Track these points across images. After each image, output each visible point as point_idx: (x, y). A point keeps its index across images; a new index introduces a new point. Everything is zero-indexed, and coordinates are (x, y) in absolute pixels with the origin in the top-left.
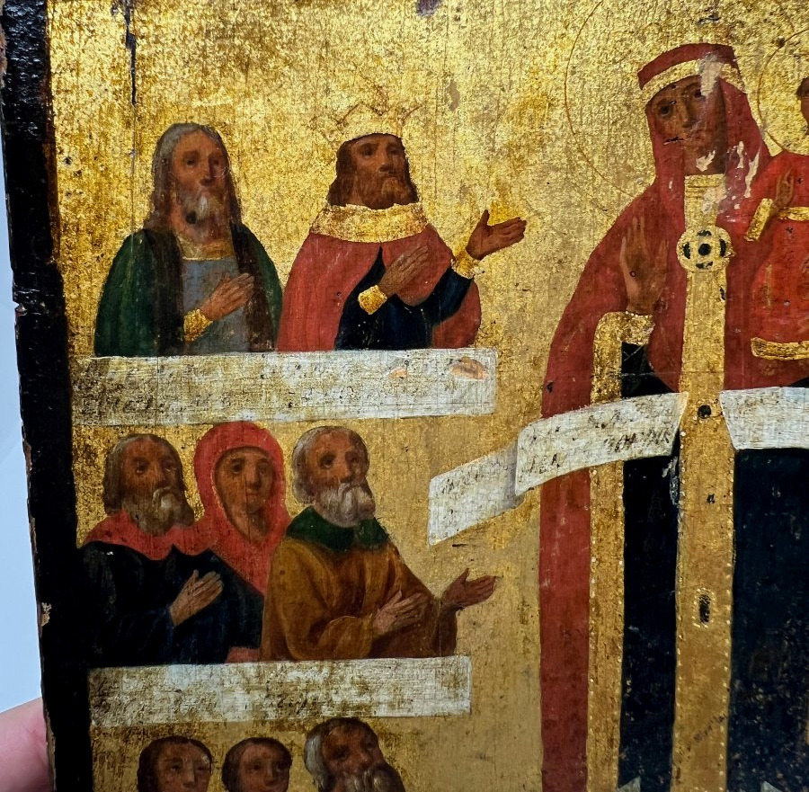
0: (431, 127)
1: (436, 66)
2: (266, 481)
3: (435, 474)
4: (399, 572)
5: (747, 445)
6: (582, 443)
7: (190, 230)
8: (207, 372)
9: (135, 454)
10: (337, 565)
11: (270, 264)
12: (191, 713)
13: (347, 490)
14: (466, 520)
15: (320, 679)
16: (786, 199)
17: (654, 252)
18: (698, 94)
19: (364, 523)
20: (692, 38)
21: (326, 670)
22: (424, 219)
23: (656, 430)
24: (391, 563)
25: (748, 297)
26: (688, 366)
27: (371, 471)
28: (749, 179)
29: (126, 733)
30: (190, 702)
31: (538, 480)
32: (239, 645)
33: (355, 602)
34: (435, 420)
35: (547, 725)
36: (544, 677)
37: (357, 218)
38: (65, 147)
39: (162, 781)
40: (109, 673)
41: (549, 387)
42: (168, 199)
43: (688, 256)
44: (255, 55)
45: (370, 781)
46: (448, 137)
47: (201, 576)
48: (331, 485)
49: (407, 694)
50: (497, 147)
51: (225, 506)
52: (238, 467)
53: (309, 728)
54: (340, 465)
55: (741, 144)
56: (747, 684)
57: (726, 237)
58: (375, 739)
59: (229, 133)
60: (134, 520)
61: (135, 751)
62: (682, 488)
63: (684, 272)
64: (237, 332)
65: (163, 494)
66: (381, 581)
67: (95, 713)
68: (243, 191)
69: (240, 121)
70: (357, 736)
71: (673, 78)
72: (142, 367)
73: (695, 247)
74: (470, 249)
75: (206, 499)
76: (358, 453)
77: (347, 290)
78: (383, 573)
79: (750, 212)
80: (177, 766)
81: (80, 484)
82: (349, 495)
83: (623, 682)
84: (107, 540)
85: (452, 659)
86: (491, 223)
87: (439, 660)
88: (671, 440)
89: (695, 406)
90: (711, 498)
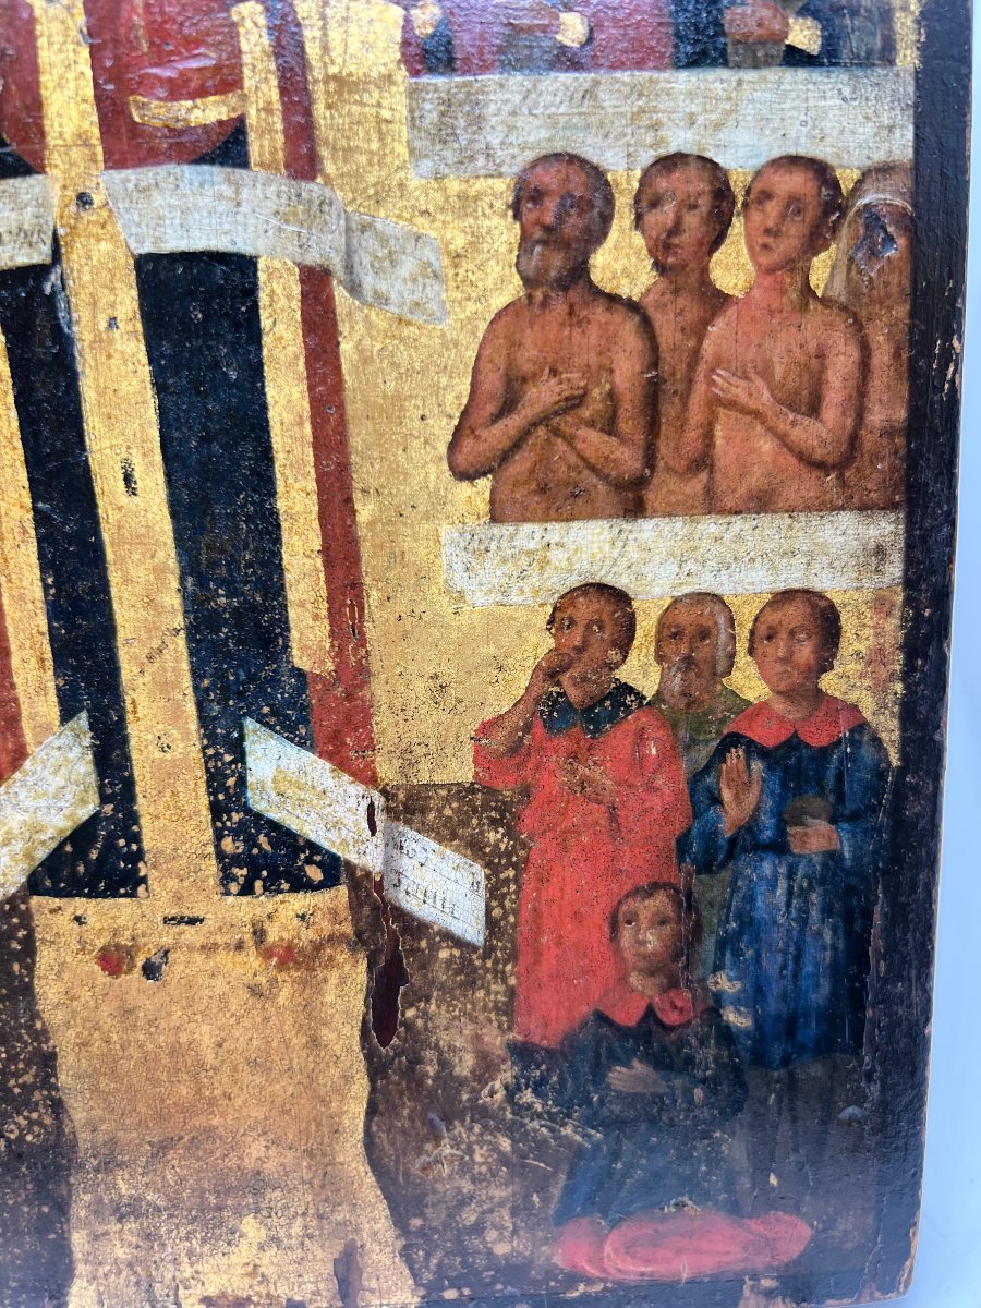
5: (147, 247)
23: (26, 227)
25: (116, 39)
26: (52, 140)
56: (202, 581)
62: (72, 308)
83: (43, 580)
88: (49, 241)
89: (71, 194)
90: (112, 323)
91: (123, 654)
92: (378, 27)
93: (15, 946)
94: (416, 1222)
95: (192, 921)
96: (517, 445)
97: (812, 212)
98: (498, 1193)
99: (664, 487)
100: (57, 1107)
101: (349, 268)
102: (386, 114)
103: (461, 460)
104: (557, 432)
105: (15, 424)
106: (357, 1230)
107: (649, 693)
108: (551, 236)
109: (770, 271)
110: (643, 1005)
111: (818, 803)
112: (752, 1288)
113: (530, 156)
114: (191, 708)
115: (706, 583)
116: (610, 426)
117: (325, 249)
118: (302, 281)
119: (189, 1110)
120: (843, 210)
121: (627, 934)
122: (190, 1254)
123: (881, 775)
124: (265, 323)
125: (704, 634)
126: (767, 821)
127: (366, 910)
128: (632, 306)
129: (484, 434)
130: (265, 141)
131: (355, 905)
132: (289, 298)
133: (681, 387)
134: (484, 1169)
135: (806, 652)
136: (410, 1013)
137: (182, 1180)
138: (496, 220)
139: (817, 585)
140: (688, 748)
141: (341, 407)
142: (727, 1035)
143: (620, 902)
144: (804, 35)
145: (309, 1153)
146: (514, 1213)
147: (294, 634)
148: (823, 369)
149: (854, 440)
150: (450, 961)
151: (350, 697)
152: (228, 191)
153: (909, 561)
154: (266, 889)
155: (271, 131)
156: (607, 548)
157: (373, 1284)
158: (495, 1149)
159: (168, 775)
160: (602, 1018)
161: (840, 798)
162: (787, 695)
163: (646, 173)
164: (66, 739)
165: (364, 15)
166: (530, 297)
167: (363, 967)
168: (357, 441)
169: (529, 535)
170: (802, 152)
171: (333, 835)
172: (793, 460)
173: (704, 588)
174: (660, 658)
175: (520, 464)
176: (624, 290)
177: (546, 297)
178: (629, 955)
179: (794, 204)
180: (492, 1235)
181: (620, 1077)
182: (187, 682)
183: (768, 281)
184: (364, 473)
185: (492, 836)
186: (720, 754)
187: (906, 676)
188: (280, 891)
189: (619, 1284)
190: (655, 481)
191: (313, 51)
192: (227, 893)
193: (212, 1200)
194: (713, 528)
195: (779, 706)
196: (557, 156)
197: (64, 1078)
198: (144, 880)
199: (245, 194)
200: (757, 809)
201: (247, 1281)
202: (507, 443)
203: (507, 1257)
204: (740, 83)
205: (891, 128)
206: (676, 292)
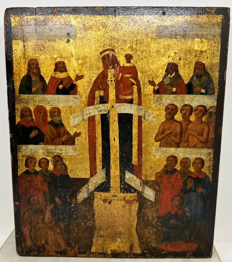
0: (69, 60)
1: (69, 51)
2: (45, 115)
3: (71, 115)
4: (66, 131)
5: (120, 112)
6: (94, 111)
7: (33, 75)
8: (36, 97)
9: (25, 110)
10: (56, 129)
11: (45, 81)
12: (33, 153)
13: (57, 117)
14: (76, 123)
15: (54, 148)
16: (124, 73)
17: (104, 81)
18: (109, 56)
19: (60, 123)
20: (108, 48)
21: (54, 147)
22: (68, 75)
23: (105, 109)
24: (65, 129)
25: (119, 89)
26: (110, 99)
27: (61, 114)
28: (118, 70)
29: (23, 156)
30: (33, 151)
31: (87, 117)
32: (41, 142)
33: (59, 136)
34: (71, 107)
35: (90, 158)
36: (89, 150)
37: (58, 74)
38: (15, 62)
39: (29, 164)
40: (21, 146)
41: (88, 102)
42: (30, 70)
43: (109, 81)
44: (43, 49)
45: (62, 166)
46: (72, 62)
47: (35, 130)
48: (55, 116)
49: (68, 152)
50: (79, 64)
51: (38, 119)
52: (41, 113)
53: (52, 157)
54: (56, 113)
55: (116, 64)
56: (122, 152)
57: (115, 79)
58: (62, 159)
59: (39, 60)
60: (25, 121)
61: (24, 159)
63: (109, 84)
64: (40, 91)
65: (29, 117)
66: (63, 132)
67: (18, 152)
68: (41, 69)
69: (40, 58)
70: (60, 158)
71: (105, 54)
72: (26, 96)
73: (110, 80)
74: (75, 79)
75: (36, 117)
76: (59, 111)
77: (57, 85)
78: (64, 131)
79: (118, 75)
80: (31, 162)
81: (16, 114)
82: (58, 118)
83: (102, 151)
84: (21, 124)
85: (74, 146)
86: (78, 76)
87: (72, 146)
89: (111, 106)
90: (114, 121)
91: (111, 161)
92: (150, 89)
93: (92, 198)
94: (142, 240)
95: (116, 196)
96: (163, 138)
97: (203, 112)
98: (153, 237)
99: (182, 144)
100: (94, 221)
101: (144, 116)
102: (150, 99)
103: (156, 139)
104: (169, 137)
105: (101, 132)
106: (133, 241)
107: (179, 170)
108: (170, 113)
109: (197, 119)
110: (175, 211)
111: (200, 186)
112: (188, 254)
113: (168, 104)
114: (119, 168)
115: (187, 156)
116: (176, 136)
117: (141, 114)
118: (138, 117)
119: (112, 222)
120: (207, 112)
121: (174, 201)
122: (110, 243)
123: (209, 182)
124: (133, 122)
125: (186, 163)
126: (193, 187)
127: (139, 196)
128: (179, 122)
129: (159, 136)
130: (136, 101)
131: (138, 195)
132: (137, 119)
133: (185, 132)
134: (152, 233)
135: (200, 166)
136: (144, 211)
137: (110, 232)
138: (163, 111)
139: (201, 157)
140: (183, 177)
141: (142, 132)
142: (187, 217)
143: (173, 197)
144: (203, 91)
145: (128, 229)
146: (155, 240)
147: (133, 159)
148: (204, 130)
149: (207, 139)
150: (149, 204)
151: (139, 168)
152: (130, 107)
153: (214, 155)
154: (126, 192)
155: (136, 100)
156: (174, 151)
157: (135, 249)
158: (154, 231)
159: (115, 177)
160: (169, 213)
161: (203, 185)
162: (197, 171)
163: (182, 106)
164: (102, 171)
165: (149, 87)
166: (166, 120)
167: (138, 204)
168: (143, 136)
169: (164, 149)
170: (202, 104)
171: (136, 186)
172: (199, 142)
173: (187, 157)
174: (180, 166)
175: (164, 140)
176: (178, 120)
177: (168, 120)
178: (174, 204)
179: (201, 111)
180: (152, 243)
181: (171, 221)
182: (119, 165)
183: (197, 120)
184: (144, 140)
185: (156, 187)
186: (188, 178)
187: (213, 170)
188: (128, 193)
189: (170, 252)
190: (181, 143)
191: (142, 91)
192: (121, 193)
193: (114, 235)
194: (188, 149)
195: (196, 173)
196: (171, 104)
197: (96, 217)
198: (110, 190)
199: (132, 107)
200: (192, 186)
201: (117, 248)
202: (162, 138)
203: (154, 246)
204: (195, 96)
205: (214, 102)
206: (185, 121)
